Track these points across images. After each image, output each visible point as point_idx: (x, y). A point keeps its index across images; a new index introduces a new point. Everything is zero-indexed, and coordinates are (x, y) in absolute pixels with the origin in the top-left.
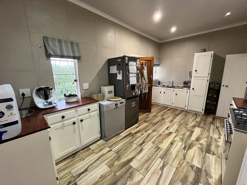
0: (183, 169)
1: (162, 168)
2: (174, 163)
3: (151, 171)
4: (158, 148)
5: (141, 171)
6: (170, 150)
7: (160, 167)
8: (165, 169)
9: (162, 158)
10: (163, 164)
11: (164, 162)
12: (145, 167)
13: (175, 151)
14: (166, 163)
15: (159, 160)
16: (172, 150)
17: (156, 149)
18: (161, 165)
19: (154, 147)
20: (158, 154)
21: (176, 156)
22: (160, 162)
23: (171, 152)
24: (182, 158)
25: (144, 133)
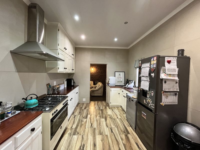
0: (83, 129)
1: (92, 124)
2: (87, 130)
3: (95, 122)
4: (101, 133)
5: (98, 119)
6: (93, 137)
7: (93, 124)
8: (90, 125)
9: (95, 129)
10: (92, 126)
11: (92, 127)
12: (98, 121)
13: (89, 138)
14: (91, 127)
15: (95, 127)
16: (92, 138)
17: (101, 132)
18: (93, 125)
19: (103, 132)
20: (98, 129)
21: (88, 135)
22: (94, 126)
23: (92, 136)
24: (84, 136)
25: (123, 142)
